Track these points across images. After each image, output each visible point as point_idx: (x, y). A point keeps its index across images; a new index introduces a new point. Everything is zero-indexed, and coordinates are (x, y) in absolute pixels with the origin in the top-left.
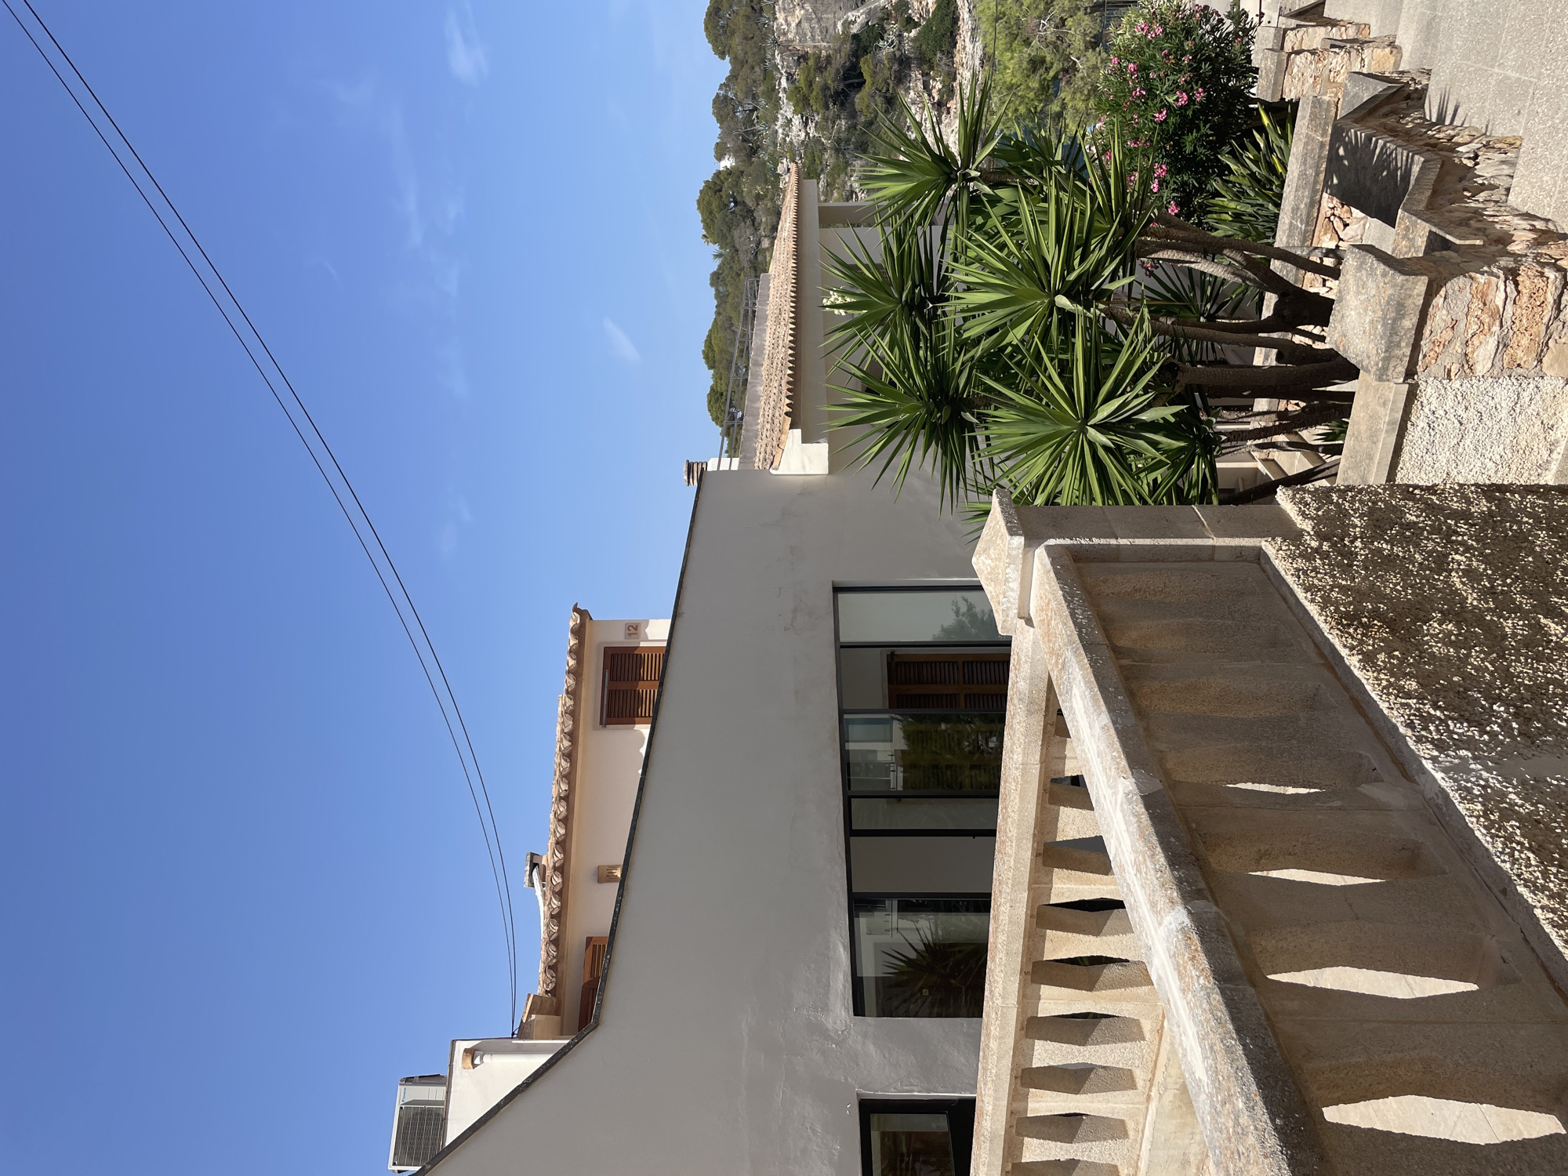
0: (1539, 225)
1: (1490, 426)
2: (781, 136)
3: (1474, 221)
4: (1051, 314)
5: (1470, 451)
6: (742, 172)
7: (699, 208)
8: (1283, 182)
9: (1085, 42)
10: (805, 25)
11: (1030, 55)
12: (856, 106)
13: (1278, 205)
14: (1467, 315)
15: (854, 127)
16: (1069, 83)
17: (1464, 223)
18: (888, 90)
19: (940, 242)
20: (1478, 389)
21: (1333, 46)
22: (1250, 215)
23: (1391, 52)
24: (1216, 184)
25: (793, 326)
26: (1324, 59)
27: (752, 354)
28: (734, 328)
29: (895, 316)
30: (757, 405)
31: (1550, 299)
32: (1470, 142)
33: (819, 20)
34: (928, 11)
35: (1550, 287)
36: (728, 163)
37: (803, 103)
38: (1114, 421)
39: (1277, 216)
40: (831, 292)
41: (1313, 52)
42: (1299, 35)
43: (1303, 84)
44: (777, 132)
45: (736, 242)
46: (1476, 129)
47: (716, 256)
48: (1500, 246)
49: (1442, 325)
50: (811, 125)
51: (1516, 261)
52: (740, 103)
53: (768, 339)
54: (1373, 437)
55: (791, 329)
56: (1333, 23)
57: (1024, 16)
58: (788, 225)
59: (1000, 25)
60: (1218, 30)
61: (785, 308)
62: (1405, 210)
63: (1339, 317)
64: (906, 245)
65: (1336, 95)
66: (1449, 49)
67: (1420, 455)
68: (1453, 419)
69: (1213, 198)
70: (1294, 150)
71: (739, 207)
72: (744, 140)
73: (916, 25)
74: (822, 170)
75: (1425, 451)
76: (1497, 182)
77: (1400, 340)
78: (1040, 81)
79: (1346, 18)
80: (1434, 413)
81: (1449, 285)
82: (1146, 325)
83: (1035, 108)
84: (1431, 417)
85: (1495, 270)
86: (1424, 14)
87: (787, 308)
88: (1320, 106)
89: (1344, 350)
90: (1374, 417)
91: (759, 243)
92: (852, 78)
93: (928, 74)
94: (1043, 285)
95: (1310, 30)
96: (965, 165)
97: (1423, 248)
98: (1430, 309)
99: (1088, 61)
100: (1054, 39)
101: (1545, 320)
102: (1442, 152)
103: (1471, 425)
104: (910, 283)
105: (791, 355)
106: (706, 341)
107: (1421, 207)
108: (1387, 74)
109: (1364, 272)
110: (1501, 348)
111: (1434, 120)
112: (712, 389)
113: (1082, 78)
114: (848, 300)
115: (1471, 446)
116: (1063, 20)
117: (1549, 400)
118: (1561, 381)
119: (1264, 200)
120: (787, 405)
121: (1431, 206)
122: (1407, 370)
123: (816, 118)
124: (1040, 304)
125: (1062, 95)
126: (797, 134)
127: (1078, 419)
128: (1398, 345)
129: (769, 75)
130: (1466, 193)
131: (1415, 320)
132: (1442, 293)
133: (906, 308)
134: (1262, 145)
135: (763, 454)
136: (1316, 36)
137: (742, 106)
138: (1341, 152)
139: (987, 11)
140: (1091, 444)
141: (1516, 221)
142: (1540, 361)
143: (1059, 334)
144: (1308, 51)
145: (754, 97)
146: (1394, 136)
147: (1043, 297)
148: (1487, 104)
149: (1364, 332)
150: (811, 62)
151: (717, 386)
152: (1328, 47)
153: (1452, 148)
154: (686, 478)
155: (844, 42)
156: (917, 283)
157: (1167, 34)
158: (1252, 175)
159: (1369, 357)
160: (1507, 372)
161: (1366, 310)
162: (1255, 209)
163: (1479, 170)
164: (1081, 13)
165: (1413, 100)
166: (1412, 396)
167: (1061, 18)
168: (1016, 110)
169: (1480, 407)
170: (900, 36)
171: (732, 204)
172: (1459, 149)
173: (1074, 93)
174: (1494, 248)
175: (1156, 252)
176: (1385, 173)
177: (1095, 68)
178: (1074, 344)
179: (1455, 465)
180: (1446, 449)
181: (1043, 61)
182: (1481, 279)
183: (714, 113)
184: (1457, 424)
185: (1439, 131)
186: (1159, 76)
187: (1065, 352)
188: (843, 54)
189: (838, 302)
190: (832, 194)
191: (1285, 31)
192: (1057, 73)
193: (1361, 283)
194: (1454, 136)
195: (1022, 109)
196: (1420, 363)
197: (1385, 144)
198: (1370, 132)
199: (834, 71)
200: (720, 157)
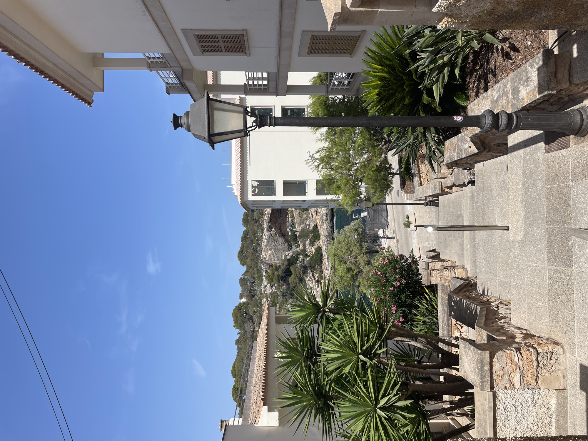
0: (524, 332)
1: (526, 408)
2: (263, 291)
3: (501, 330)
4: (358, 362)
5: (521, 418)
6: (249, 303)
7: (232, 316)
8: (437, 311)
9: (365, 263)
10: (272, 256)
11: (347, 267)
12: (289, 281)
13: (437, 319)
14: (506, 365)
15: (289, 288)
16: (361, 276)
17: (498, 330)
18: (300, 276)
19: (317, 334)
20: (518, 394)
21: (444, 268)
22: (429, 322)
23: (464, 270)
24: (414, 311)
25: (265, 362)
26: (442, 272)
27: (249, 373)
28: (243, 361)
29: (301, 361)
30: (250, 395)
31: (534, 359)
32: (495, 302)
33: (276, 254)
34: (312, 252)
35: (533, 354)
36: (244, 300)
37: (271, 280)
38: (386, 406)
39: (438, 323)
40: (278, 352)
41: (438, 270)
42: (433, 264)
43: (437, 280)
44: (262, 290)
45: (246, 328)
46: (496, 297)
47: (238, 334)
48: (512, 339)
49: (499, 369)
50: (274, 288)
51: (519, 345)
52: (249, 280)
53: (256, 367)
54: (484, 412)
55: (264, 363)
56: (443, 261)
57: (344, 255)
58: (264, 323)
59: (336, 258)
60: (407, 261)
61: (262, 355)
62: (477, 326)
63: (462, 365)
64: (304, 335)
65: (449, 283)
66: (481, 271)
67: (504, 421)
68: (512, 406)
69: (415, 316)
70: (439, 300)
71: (247, 316)
72: (250, 292)
73: (309, 256)
74: (278, 303)
75: (505, 419)
76: (507, 316)
77: (485, 375)
78: (351, 275)
79: (448, 259)
80: (504, 403)
81: (497, 354)
82: (393, 366)
83: (350, 284)
84: (504, 405)
85: (512, 348)
86: (472, 259)
87: (263, 355)
88: (444, 287)
89: (467, 378)
90: (483, 405)
91: (254, 328)
92: (288, 273)
93: (313, 271)
94: (354, 351)
95: (436, 262)
96: (324, 307)
97: (486, 340)
98: (493, 363)
99: (366, 269)
100: (354, 262)
101: (535, 367)
102: (486, 305)
103: (519, 408)
104: (306, 349)
105: (264, 374)
106: (233, 366)
107: (482, 325)
108: (463, 278)
109: (467, 348)
110: (522, 377)
111: (481, 294)
112: (234, 387)
113: (365, 274)
114: (284, 355)
115: (521, 417)
116: (357, 257)
117: (544, 397)
118: (547, 390)
119: (432, 317)
120: (262, 395)
121: (485, 324)
122: (490, 386)
123: (276, 285)
124: (354, 358)
125: (359, 279)
126: (269, 290)
127: (373, 405)
128: (485, 377)
129: (259, 271)
130: (497, 320)
131: (489, 367)
132: (496, 357)
133: (306, 358)
134: (428, 298)
135: (252, 417)
136: (438, 265)
137: (250, 281)
138: (453, 304)
139: (331, 253)
140: (379, 416)
141: (516, 330)
142: (537, 382)
143: (362, 370)
144: (437, 269)
145: (254, 278)
146: (469, 299)
147: (354, 355)
148: (497, 289)
149: (472, 371)
150: (274, 267)
151: (236, 385)
152: (443, 268)
153: (489, 303)
154: (220, 428)
155: (285, 261)
156: (309, 349)
157: (390, 263)
158: (426, 308)
159: (476, 381)
160: (526, 387)
161: (471, 363)
162: (430, 320)
163: (500, 311)
164: (362, 255)
165: (473, 286)
166: (495, 397)
167: (356, 256)
168: (344, 284)
169: (521, 401)
170: (304, 259)
171: (245, 314)
172: (491, 304)
173: (363, 279)
174: (510, 340)
175: (395, 338)
176: (469, 311)
177: (369, 271)
178: (368, 374)
179: (517, 425)
180: (513, 418)
181: (351, 269)
182: (508, 352)
183: (240, 283)
184: (514, 408)
185: (484, 298)
186: (389, 275)
187: (365, 377)
188: (284, 265)
189: (280, 356)
190: (281, 311)
191: (428, 263)
192: (356, 273)
193: (467, 353)
194: (489, 299)
195: (346, 284)
196: (494, 383)
197: (466, 301)
198: (461, 297)
199: (281, 270)
200: (241, 298)
